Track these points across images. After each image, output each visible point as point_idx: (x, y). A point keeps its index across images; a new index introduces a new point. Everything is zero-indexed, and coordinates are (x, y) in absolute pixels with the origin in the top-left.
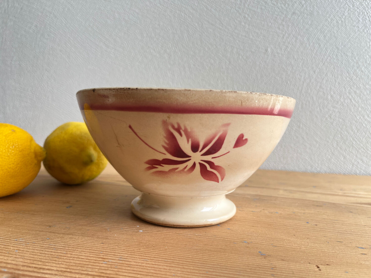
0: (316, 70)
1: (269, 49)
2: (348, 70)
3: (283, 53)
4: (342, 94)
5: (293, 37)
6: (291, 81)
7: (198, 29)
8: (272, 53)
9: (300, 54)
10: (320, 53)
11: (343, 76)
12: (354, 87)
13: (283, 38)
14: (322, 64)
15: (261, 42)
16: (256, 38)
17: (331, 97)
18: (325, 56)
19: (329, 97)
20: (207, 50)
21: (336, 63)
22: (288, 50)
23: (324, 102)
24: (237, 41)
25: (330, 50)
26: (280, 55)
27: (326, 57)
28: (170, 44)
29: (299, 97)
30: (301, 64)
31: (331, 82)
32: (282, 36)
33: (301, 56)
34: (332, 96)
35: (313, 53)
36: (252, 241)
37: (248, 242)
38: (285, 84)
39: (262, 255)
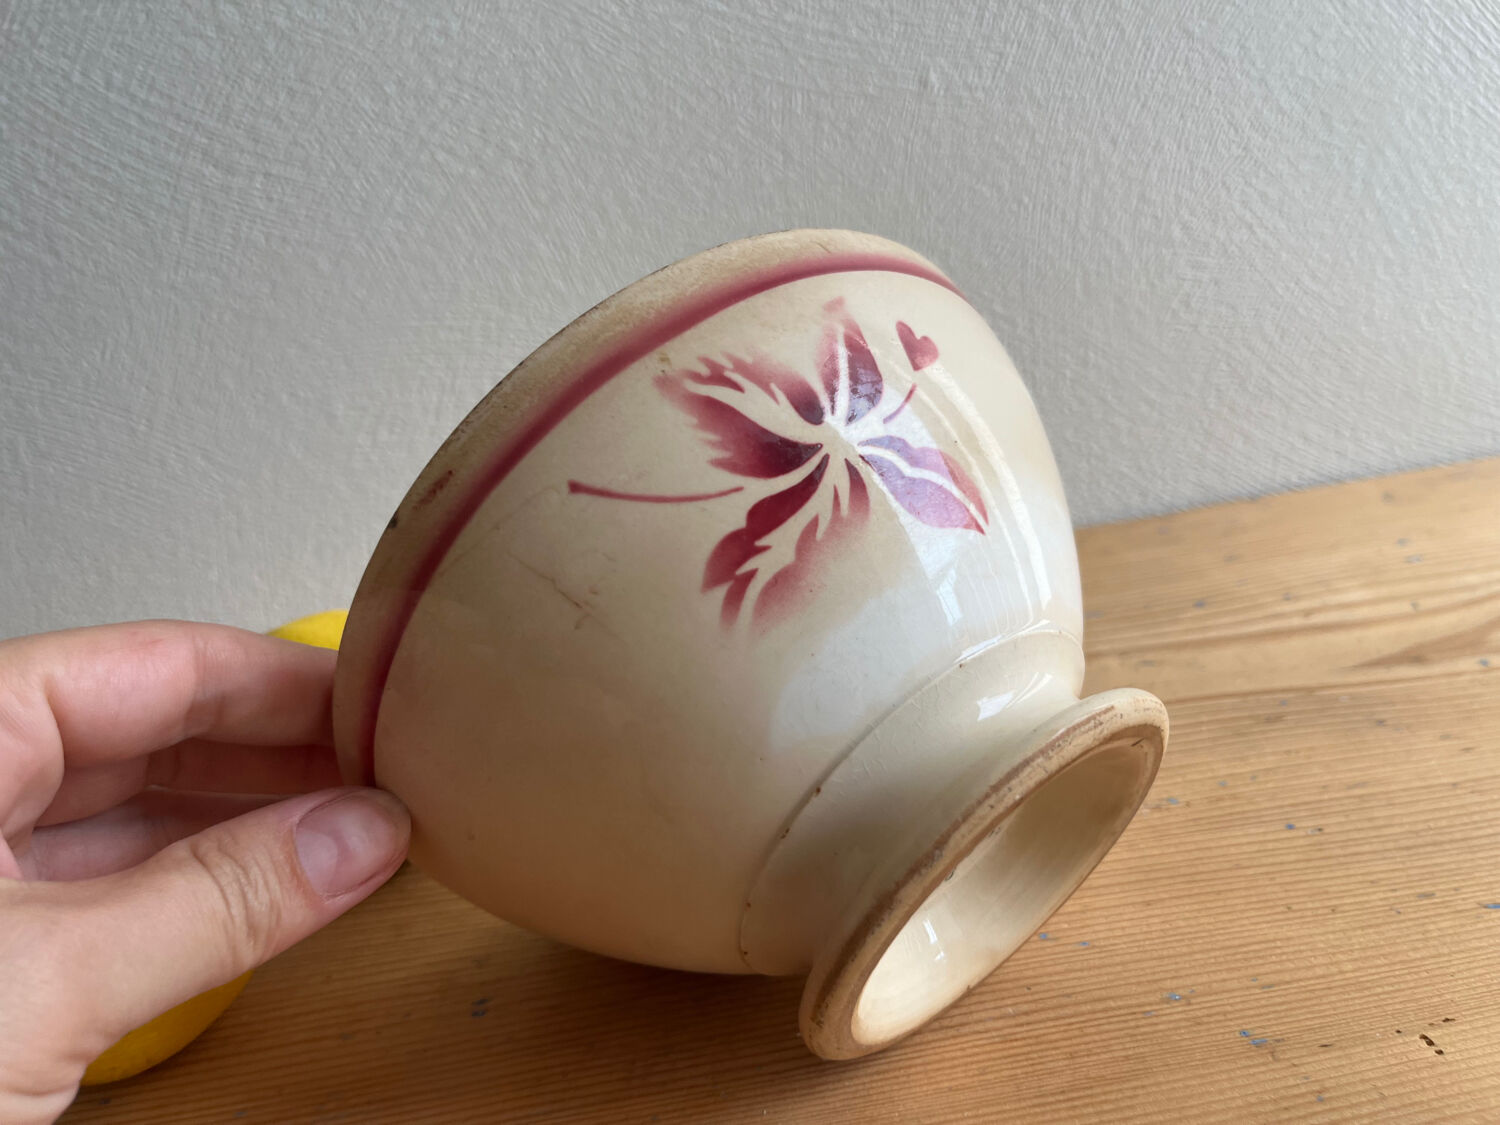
0: (1118, 137)
1: (933, 77)
2: (1233, 116)
3: (989, 82)
4: (1220, 214)
5: (1018, 13)
6: (1034, 191)
7: (626, 28)
8: (947, 90)
9: (1053, 80)
10: (1125, 65)
11: (1216, 143)
12: (1257, 177)
13: (980, 18)
14: (1138, 107)
15: (900, 51)
16: (875, 36)
17: (1181, 229)
18: (1145, 72)
19: (1177, 232)
20: (680, 116)
21: (1188, 95)
22: (1007, 70)
23: (1161, 252)
24: (802, 61)
25: (1163, 46)
26: (980, 95)
27: (1148, 75)
28: (517, 114)
29: (1070, 252)
30: (1061, 118)
31: (1176, 174)
32: (974, 12)
33: (1057, 86)
34: (1185, 227)
35: (1102, 66)
36: (1189, 982)
37: (1181, 992)
38: (1015, 207)
39: (1259, 1045)
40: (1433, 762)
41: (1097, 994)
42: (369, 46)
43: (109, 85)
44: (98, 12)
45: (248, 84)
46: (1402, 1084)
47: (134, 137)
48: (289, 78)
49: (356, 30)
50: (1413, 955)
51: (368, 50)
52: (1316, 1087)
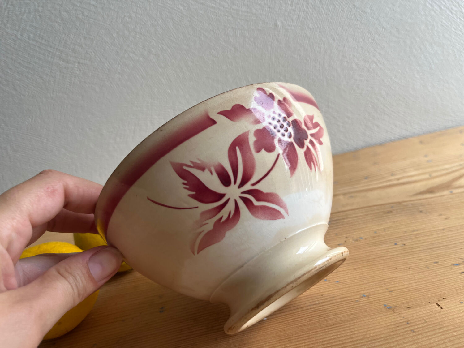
0: (335, 38)
1: (278, 23)
2: (369, 30)
3: (295, 24)
4: (367, 60)
6: (310, 56)
7: (185, 13)
8: (283, 27)
9: (315, 22)
10: (336, 16)
11: (365, 38)
12: (377, 48)
13: (292, 5)
14: (341, 29)
15: (268, 16)
16: (260, 12)
17: (355, 65)
20: (203, 39)
21: (355, 25)
22: (301, 20)
23: (349, 72)
24: (239, 21)
25: (347, 10)
26: (293, 28)
27: (343, 19)
28: (153, 41)
29: (322, 73)
30: (317, 34)
32: (290, 3)
33: (316, 24)
34: (357, 64)
35: (329, 17)
36: (368, 291)
37: (366, 294)
38: (305, 61)
39: (389, 308)
40: (437, 223)
41: (341, 296)
42: (107, 23)
43: (29, 38)
44: (25, 16)
45: (72, 36)
46: (431, 318)
47: (38, 54)
48: (84, 34)
49: (104, 18)
50: (433, 280)
51: (107, 24)
52: (407, 320)
